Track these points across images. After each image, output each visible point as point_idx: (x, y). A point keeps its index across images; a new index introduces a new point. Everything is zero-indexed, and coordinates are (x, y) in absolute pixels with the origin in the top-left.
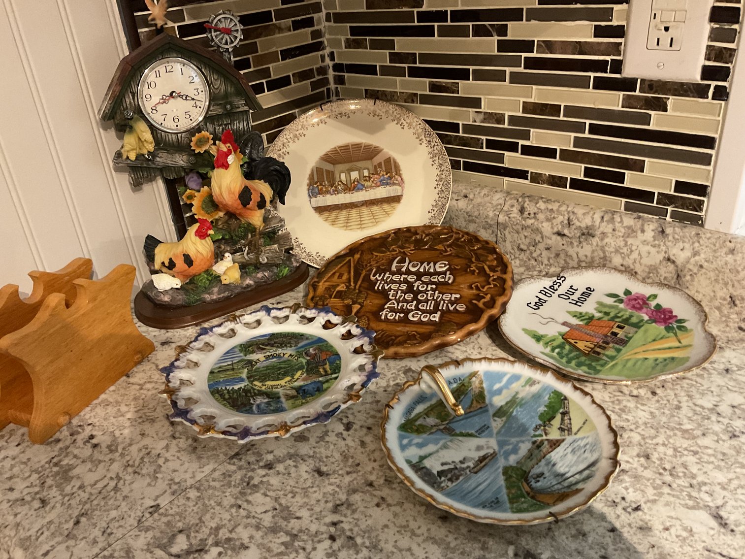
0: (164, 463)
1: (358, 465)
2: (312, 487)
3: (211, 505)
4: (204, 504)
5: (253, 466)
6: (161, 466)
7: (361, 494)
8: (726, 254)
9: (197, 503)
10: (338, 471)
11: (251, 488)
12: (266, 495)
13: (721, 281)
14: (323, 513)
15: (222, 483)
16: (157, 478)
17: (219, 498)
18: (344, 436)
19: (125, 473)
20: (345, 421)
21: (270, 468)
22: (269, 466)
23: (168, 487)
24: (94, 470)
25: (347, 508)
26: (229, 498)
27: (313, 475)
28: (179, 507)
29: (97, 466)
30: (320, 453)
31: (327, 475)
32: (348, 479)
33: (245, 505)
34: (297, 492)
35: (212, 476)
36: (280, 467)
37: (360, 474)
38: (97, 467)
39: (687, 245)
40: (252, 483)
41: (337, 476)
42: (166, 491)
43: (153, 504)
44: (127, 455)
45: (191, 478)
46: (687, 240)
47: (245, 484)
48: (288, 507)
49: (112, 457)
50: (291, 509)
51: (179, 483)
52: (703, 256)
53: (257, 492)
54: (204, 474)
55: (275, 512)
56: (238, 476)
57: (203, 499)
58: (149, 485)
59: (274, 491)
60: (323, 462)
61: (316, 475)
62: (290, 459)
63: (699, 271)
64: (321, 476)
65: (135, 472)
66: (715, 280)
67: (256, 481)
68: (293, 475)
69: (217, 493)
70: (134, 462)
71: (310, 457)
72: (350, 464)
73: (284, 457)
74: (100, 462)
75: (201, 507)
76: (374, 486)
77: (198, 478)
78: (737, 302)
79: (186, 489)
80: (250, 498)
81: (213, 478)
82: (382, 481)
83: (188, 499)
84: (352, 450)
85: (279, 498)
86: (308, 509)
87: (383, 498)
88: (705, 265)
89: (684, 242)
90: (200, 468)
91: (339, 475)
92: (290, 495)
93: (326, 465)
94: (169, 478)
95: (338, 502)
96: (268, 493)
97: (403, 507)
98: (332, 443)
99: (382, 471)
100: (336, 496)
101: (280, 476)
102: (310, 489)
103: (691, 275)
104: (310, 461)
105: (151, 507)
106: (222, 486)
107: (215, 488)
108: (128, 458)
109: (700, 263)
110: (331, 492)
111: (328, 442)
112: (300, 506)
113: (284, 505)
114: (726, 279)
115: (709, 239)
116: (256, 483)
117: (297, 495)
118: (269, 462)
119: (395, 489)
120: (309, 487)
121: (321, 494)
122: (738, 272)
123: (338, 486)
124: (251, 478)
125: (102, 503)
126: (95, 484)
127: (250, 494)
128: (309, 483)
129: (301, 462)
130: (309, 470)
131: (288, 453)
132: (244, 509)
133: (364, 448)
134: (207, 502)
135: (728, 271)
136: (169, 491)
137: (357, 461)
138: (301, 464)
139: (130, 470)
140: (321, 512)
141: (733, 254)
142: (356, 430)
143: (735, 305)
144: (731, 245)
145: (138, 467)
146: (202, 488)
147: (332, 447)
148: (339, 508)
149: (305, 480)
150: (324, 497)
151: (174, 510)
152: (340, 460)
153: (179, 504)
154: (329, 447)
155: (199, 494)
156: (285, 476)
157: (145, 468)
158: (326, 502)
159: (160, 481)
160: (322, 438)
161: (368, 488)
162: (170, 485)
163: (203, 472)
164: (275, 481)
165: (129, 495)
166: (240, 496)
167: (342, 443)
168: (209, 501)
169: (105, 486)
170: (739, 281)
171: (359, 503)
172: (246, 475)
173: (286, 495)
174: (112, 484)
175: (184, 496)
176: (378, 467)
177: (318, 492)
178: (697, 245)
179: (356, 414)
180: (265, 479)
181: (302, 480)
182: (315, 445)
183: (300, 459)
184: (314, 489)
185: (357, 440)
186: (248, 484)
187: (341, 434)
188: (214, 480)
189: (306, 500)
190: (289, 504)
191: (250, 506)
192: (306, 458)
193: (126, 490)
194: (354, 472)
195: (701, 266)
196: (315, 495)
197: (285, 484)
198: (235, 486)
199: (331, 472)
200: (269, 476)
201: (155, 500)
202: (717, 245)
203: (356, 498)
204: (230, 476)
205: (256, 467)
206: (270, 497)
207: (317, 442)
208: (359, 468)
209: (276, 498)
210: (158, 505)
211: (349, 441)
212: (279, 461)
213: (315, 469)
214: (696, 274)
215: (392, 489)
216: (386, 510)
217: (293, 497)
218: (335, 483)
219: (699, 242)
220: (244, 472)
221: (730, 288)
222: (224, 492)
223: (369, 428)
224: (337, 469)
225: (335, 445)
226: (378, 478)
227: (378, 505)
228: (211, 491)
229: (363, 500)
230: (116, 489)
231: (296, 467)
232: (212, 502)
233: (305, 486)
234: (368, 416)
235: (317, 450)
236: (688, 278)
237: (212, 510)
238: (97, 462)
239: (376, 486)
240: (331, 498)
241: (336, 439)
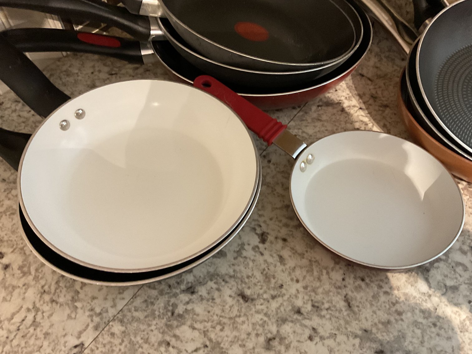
0: (81, 288)
1: (281, 287)
2: (240, 316)
3: (138, 342)
4: (131, 342)
5: (174, 290)
6: (78, 292)
7: (291, 324)
9: (123, 341)
10: (262, 295)
11: (176, 319)
12: (194, 329)
14: (256, 350)
15: (146, 314)
16: (76, 307)
17: (145, 333)
18: (261, 250)
19: (42, 302)
20: (259, 231)
21: (193, 293)
22: (191, 290)
23: (89, 320)
24: (8, 298)
25: (280, 343)
26: (156, 332)
27: (238, 301)
28: (104, 346)
29: (11, 293)
30: (240, 272)
31: (253, 300)
32: (274, 305)
33: (173, 342)
34: (224, 323)
35: (134, 304)
36: (202, 291)
37: (286, 298)
38: (12, 296)
40: (176, 312)
41: (262, 301)
42: (88, 325)
43: (77, 342)
44: (42, 278)
45: (112, 307)
47: (170, 314)
48: (219, 343)
49: (26, 281)
50: (222, 345)
51: (100, 314)
53: (184, 324)
54: (125, 302)
55: (206, 350)
56: (161, 304)
57: (129, 334)
58: (69, 317)
59: (201, 322)
60: (246, 283)
61: (241, 301)
62: (211, 280)
64: (247, 301)
65: (53, 301)
67: (180, 309)
68: (218, 301)
69: (142, 327)
70: (50, 287)
71: (231, 277)
72: (273, 286)
73: (204, 278)
74: (14, 288)
75: (128, 345)
76: (302, 314)
77: (119, 307)
79: (109, 322)
80: (177, 332)
81: (135, 307)
82: (309, 307)
83: (113, 334)
84: (272, 268)
85: (208, 331)
86: (240, 346)
87: (314, 329)
90: (120, 293)
91: (264, 299)
92: (218, 327)
93: (249, 288)
94: (89, 307)
95: (269, 336)
96: (196, 326)
97: (337, 340)
98: (250, 259)
99: (306, 294)
100: (266, 327)
101: (205, 302)
102: (237, 319)
104: (232, 282)
105: (76, 347)
106: (146, 317)
107: (138, 320)
108: (43, 282)
110: (261, 322)
111: (245, 257)
112: (231, 342)
113: (214, 341)
116: (181, 313)
117: (226, 328)
118: (190, 285)
119: (324, 316)
120: (236, 316)
121: (250, 325)
123: (266, 314)
124: (175, 306)
125: (23, 344)
126: (12, 318)
127: (177, 327)
128: (235, 312)
129: (223, 283)
130: (233, 294)
131: (208, 272)
132: (173, 347)
133: (284, 264)
134: (133, 339)
136: (91, 325)
137: (280, 282)
138: (223, 286)
139: (47, 298)
140: (254, 348)
142: (271, 243)
145: (54, 294)
146: (125, 320)
147: (251, 264)
148: (271, 343)
149: (231, 307)
150: (254, 329)
151: (100, 349)
152: (262, 281)
153: (105, 342)
154: (248, 264)
155: (123, 329)
156: (210, 303)
157: (62, 295)
158: (257, 335)
159: (80, 311)
160: (239, 253)
161: (296, 316)
162: (91, 316)
163: (123, 299)
164: (199, 308)
165: (50, 331)
166: (166, 330)
167: (260, 259)
168: (135, 337)
169: (23, 320)
171: (292, 336)
172: (169, 301)
173: (214, 328)
174: (30, 317)
175: (108, 331)
176: (301, 290)
177: (246, 322)
179: (269, 222)
180: (189, 307)
181: (227, 307)
182: (233, 261)
183: (221, 281)
184: (242, 319)
185: (275, 255)
186: (173, 314)
187: (258, 247)
188: (136, 310)
189: (235, 333)
190: (219, 340)
191: (179, 342)
192: (227, 279)
193: (46, 325)
194: (279, 296)
196: (244, 327)
197: (211, 313)
198: (159, 316)
199: (256, 297)
200: (193, 302)
201: (79, 337)
203: (287, 329)
204: (152, 304)
205: (178, 291)
206: (199, 330)
207: (235, 258)
208: (283, 291)
209: (204, 332)
210: (82, 344)
211: (267, 256)
212: (201, 284)
213: (239, 292)
215: (322, 317)
216: (320, 344)
217: (222, 330)
218: (262, 310)
220: (166, 298)
222: (149, 325)
223: (284, 240)
224: (261, 292)
225: (253, 261)
226: (304, 303)
227: (311, 338)
228: (135, 325)
229: (294, 332)
230: (35, 324)
231: (218, 290)
232: (138, 338)
233: (232, 315)
234: (281, 225)
235: (237, 268)
237: (140, 350)
238: (10, 289)
239: (305, 314)
240: (260, 331)
241: (253, 253)
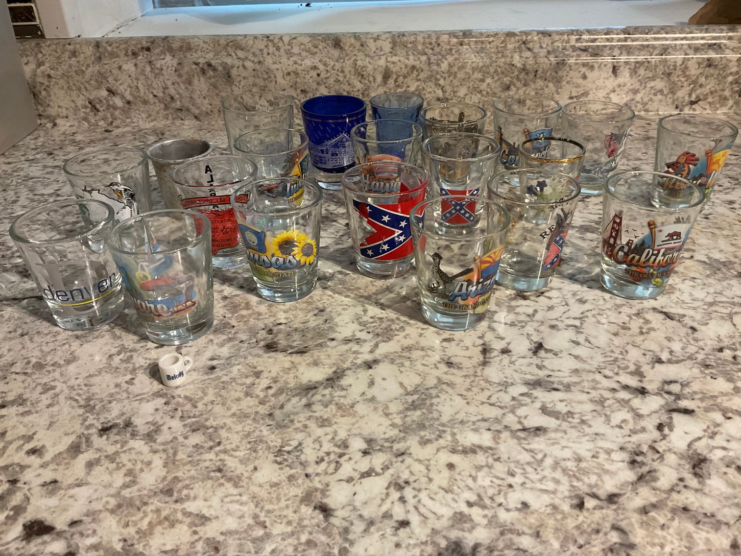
8: (70, 58)
13: (74, 88)
39: (31, 59)
46: (29, 53)
52: (47, 65)
63: (49, 82)
66: (68, 87)
78: (98, 106)
88: (52, 73)
89: (27, 56)
103: (45, 89)
109: (46, 73)
114: (77, 84)
115: (49, 46)
122: (83, 72)
135: (74, 74)
141: (75, 56)
143: (98, 111)
144: (71, 47)
170: (87, 82)
178: (40, 55)
195: (49, 76)
202: (59, 50)
214: (48, 86)
219: (41, 52)
221: (85, 93)
236: (44, 93)
